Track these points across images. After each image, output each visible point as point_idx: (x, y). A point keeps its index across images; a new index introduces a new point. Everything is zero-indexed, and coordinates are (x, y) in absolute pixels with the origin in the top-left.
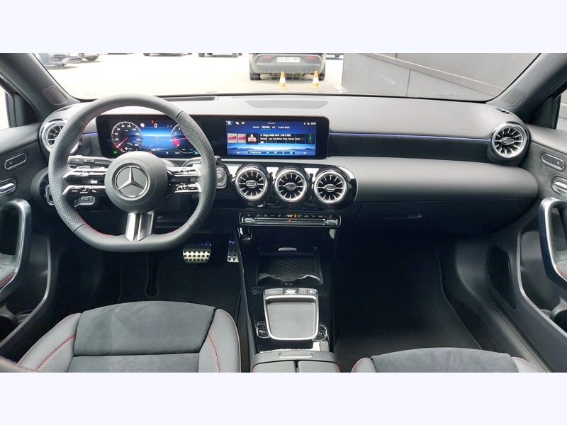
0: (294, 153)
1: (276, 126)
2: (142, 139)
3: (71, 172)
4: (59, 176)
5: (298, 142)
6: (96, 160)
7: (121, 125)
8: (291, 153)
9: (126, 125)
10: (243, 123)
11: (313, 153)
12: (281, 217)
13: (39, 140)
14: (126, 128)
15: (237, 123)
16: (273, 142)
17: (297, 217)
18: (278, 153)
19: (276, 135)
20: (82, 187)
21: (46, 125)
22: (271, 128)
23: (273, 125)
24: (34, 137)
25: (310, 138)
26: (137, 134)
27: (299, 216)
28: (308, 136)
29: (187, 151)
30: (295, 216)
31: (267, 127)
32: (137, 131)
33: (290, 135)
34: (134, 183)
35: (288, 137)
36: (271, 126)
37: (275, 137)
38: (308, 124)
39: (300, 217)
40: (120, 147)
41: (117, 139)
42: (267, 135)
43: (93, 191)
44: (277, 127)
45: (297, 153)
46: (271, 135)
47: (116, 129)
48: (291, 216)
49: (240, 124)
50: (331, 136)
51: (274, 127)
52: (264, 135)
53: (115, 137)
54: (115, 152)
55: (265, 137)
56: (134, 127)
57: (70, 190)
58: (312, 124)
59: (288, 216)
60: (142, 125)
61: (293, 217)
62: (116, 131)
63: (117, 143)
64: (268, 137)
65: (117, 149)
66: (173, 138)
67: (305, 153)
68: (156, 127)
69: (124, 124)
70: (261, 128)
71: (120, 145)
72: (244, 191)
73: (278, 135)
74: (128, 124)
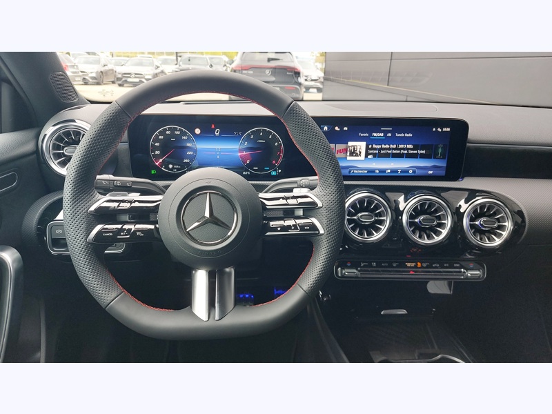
0: (414, 172)
1: (393, 132)
2: (195, 151)
3: (101, 201)
4: (81, 210)
5: (422, 156)
6: (133, 182)
7: (165, 130)
8: (411, 172)
9: (173, 130)
10: (346, 128)
11: (442, 173)
12: (397, 267)
13: (38, 152)
14: (173, 135)
15: (337, 128)
16: (387, 156)
17: (422, 267)
18: (391, 172)
19: (392, 146)
20: (119, 226)
21: (49, 130)
22: (385, 135)
23: (389, 132)
24: (29, 147)
25: (440, 151)
26: (189, 145)
27: (425, 265)
28: (437, 148)
29: (261, 170)
30: (419, 264)
31: (379, 134)
32: (189, 140)
33: (411, 146)
34: (214, 220)
35: (408, 149)
36: (385, 132)
37: (389, 149)
38: (439, 130)
39: (427, 267)
40: (161, 164)
41: (158, 152)
42: (379, 147)
43: (138, 233)
44: (393, 135)
45: (419, 172)
46: (383, 146)
47: (157, 136)
48: (413, 265)
49: (342, 129)
50: (469, 147)
51: (389, 135)
52: (374, 146)
53: (155, 148)
54: (153, 172)
55: (375, 149)
56: (185, 134)
57: (99, 233)
58: (445, 130)
59: (408, 264)
60: (198, 131)
61: (416, 267)
62: (156, 140)
63: (158, 157)
64: (380, 150)
65: (156, 168)
66: (240, 151)
67: (430, 172)
68: (217, 134)
69: (169, 129)
70: (370, 135)
71: (161, 160)
72: (354, 229)
73: (395, 146)
74: (176, 129)
